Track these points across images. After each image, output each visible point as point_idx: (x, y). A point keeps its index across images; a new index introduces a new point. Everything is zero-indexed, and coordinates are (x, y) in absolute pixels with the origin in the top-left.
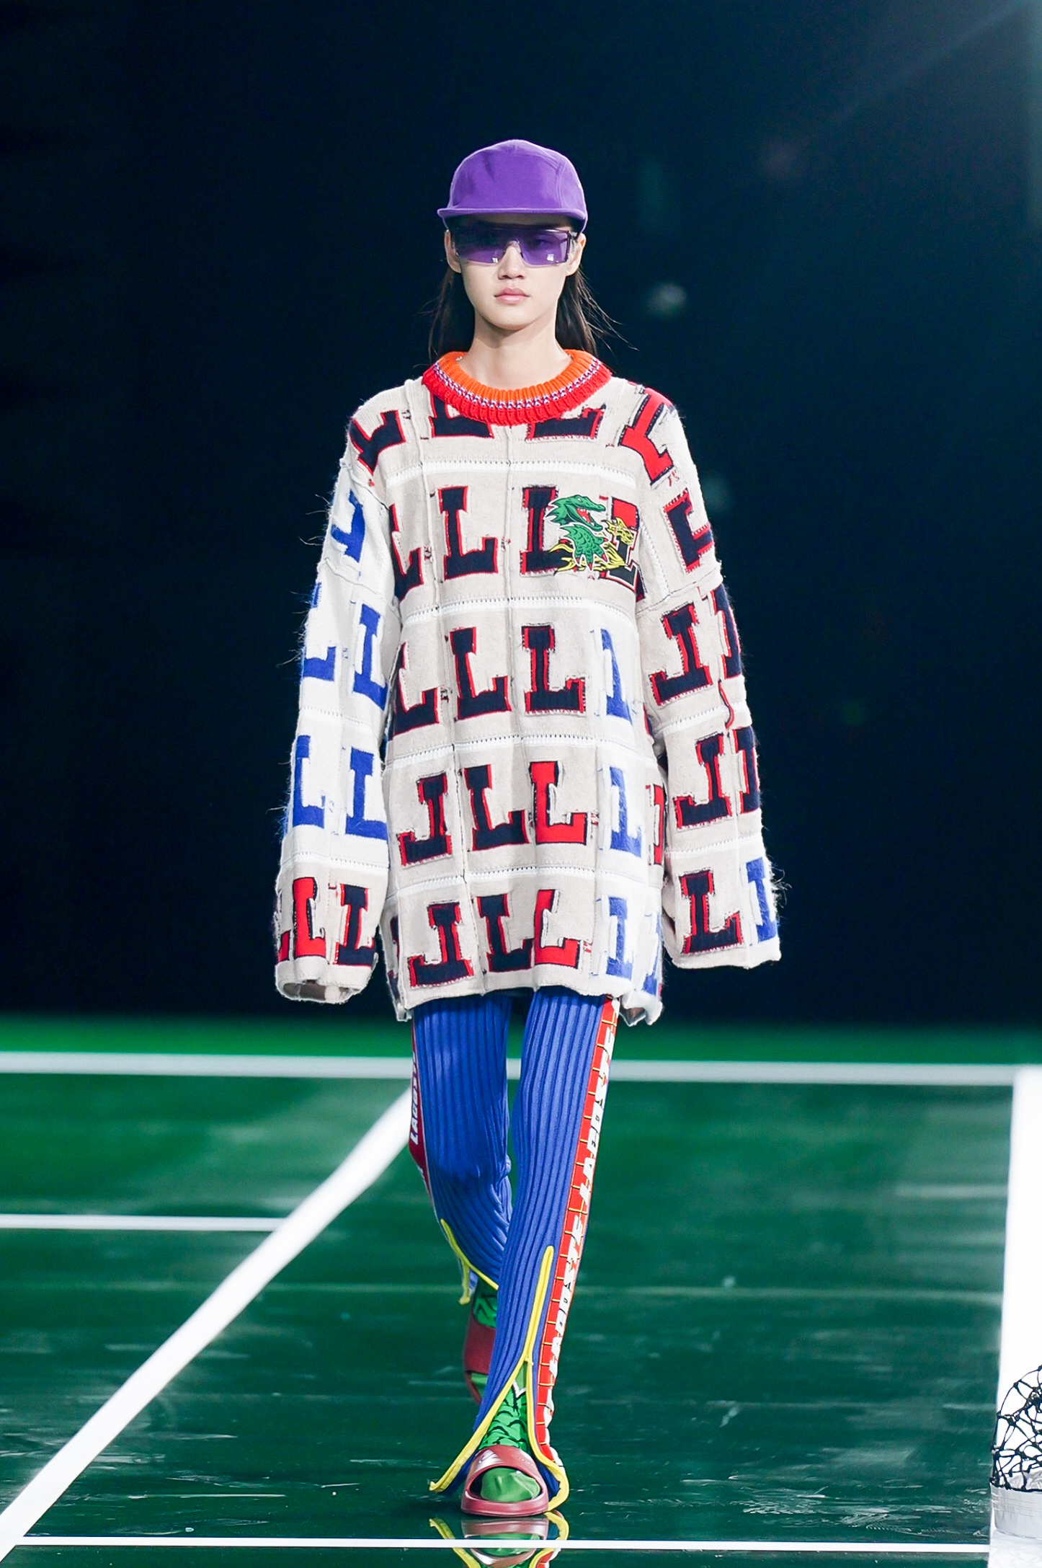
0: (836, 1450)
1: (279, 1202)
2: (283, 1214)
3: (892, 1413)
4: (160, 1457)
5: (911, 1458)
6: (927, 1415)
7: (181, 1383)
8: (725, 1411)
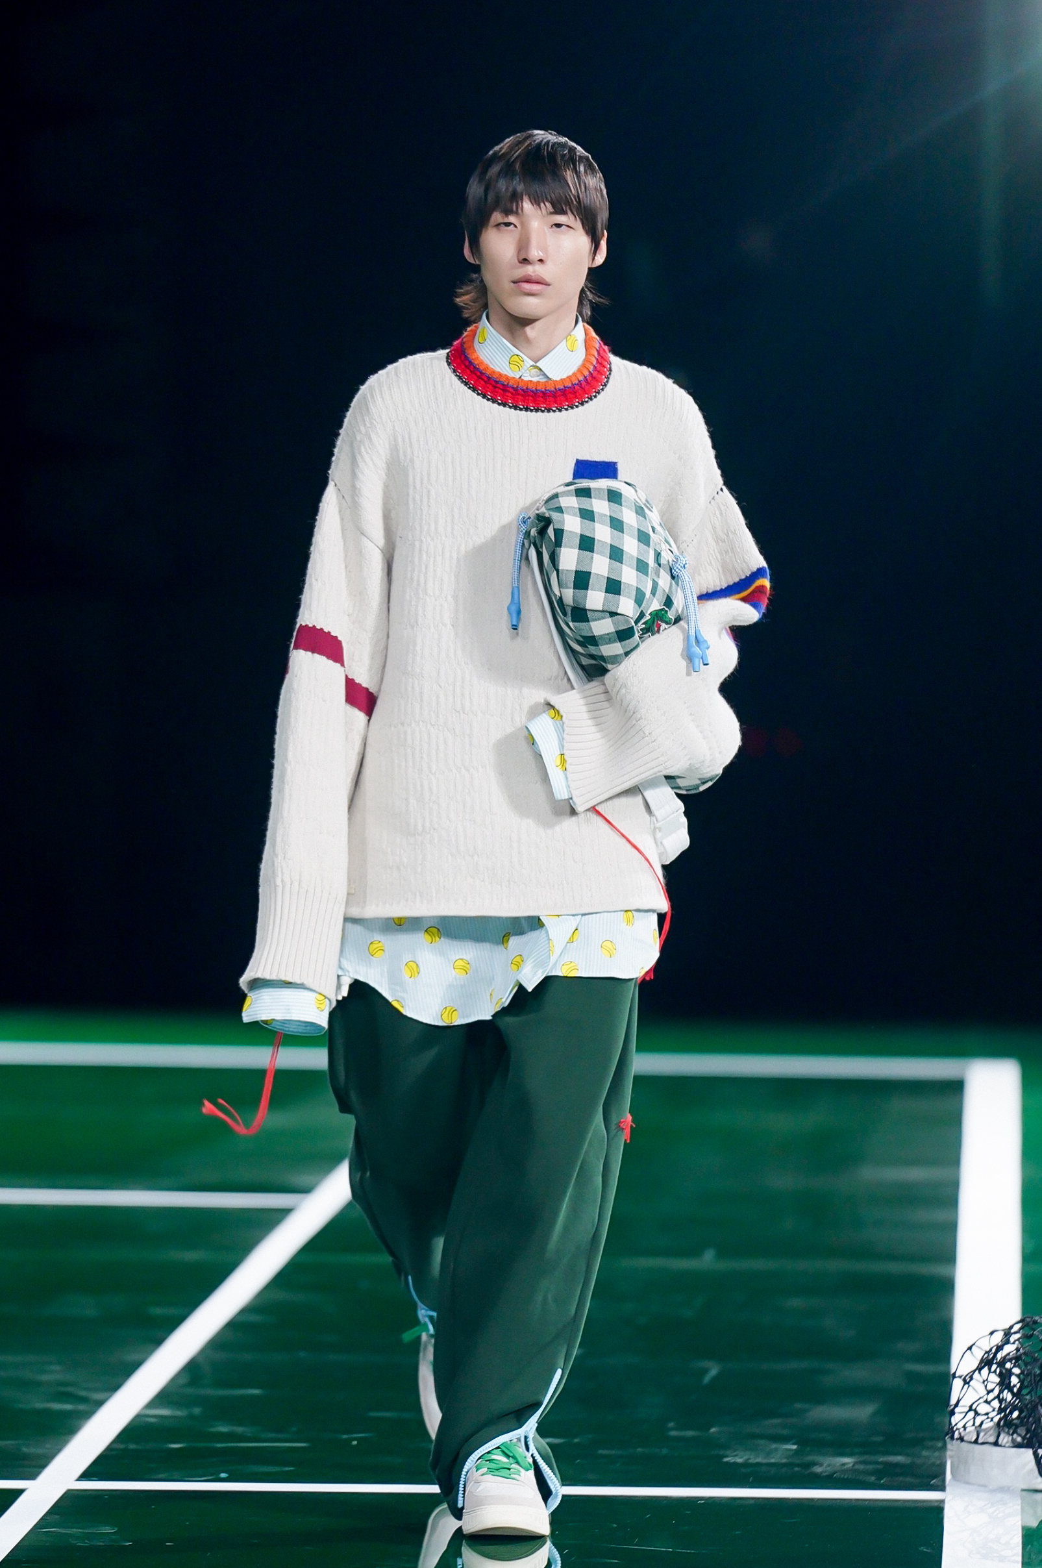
0: (807, 1406)
1: (302, 1180)
2: (306, 1190)
3: (857, 1373)
4: (197, 1411)
5: (874, 1414)
6: (888, 1374)
7: (217, 1344)
8: (705, 1371)
